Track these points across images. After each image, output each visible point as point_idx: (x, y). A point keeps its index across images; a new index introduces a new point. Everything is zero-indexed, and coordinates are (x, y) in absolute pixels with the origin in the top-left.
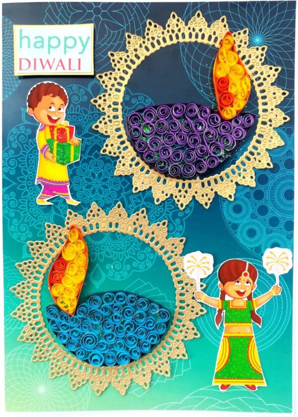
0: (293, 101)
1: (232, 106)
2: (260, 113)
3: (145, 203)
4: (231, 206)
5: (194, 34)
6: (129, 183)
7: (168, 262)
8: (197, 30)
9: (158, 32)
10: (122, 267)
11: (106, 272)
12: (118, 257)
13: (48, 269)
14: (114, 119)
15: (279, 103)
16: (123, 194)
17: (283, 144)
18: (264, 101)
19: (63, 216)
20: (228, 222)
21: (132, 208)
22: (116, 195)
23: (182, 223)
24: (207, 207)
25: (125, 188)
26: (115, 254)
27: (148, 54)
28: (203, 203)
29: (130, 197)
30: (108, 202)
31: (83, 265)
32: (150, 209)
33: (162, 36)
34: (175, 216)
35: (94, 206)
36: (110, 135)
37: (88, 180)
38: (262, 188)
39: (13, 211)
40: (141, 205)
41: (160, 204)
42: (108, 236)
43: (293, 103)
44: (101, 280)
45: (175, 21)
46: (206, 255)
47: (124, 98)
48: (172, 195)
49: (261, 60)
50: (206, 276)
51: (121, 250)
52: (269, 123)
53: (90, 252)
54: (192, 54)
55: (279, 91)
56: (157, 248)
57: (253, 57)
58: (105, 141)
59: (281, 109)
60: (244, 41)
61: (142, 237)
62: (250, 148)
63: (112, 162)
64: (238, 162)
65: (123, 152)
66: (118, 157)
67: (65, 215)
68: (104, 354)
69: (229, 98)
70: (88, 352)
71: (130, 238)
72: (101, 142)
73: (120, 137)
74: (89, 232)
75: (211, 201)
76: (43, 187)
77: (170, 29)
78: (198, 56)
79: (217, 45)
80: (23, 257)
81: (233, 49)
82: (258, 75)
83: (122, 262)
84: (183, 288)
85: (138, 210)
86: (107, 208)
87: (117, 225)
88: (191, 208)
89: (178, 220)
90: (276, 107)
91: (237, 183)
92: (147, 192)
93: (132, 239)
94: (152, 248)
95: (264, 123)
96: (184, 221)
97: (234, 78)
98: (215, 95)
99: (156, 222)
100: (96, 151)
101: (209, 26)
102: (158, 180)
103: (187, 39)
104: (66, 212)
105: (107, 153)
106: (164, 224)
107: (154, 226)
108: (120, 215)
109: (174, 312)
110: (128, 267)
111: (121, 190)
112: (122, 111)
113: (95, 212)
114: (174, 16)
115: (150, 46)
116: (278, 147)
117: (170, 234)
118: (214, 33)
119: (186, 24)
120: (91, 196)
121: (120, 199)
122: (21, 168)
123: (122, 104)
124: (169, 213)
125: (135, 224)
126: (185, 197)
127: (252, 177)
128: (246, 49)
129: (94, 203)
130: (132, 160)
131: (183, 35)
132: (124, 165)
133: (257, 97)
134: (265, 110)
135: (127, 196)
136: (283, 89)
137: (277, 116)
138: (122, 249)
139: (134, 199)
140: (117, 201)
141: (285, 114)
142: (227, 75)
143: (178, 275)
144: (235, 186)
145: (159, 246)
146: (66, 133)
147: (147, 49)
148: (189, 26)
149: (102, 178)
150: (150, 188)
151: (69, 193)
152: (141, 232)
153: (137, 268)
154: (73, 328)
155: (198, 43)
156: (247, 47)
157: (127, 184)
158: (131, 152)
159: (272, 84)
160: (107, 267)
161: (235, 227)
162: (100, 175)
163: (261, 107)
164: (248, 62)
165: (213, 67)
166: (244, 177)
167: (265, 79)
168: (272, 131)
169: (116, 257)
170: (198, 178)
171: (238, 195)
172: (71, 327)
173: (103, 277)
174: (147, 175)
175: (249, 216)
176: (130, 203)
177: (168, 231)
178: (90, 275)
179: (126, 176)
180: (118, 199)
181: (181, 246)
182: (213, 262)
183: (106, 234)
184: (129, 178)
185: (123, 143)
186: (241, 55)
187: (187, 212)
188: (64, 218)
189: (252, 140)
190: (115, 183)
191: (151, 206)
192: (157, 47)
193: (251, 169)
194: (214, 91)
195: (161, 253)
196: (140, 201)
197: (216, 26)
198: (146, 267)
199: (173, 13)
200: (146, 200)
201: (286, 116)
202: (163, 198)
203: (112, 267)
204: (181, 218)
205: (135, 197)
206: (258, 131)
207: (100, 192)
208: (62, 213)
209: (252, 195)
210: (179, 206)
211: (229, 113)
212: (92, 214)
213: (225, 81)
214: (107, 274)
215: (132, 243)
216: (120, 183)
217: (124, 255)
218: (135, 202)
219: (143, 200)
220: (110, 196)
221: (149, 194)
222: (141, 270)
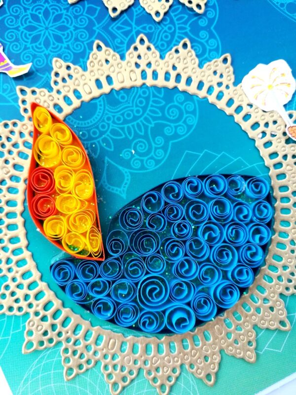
3: (138, 28)
6: (99, 8)
7: (221, 104)
10: (150, 145)
11: (127, 164)
12: (135, 131)
13: (24, 201)
16: (97, 28)
19: (13, 103)
20: (279, 5)
21: (122, 43)
22: (86, 34)
23: (212, 36)
25: (95, 18)
26: (128, 128)
29: (110, 28)
30: (79, 50)
32: (152, 33)
34: (196, 29)
35: (59, 65)
37: (31, 28)
40: (134, 32)
41: (164, 18)
42: (102, 103)
44: (125, 181)
46: (274, 64)
50: (290, 98)
51: (135, 118)
53: (85, 142)
56: (192, 89)
61: (161, 82)
67: (16, 99)
68: (189, 304)
70: (158, 313)
71: (140, 92)
74: (67, 109)
83: (146, 137)
84: (264, 133)
85: (132, 41)
86: (81, 60)
87: (109, 79)
88: (214, 7)
89: (203, 34)
92: (134, 9)
93: (144, 93)
94: (184, 92)
96: (214, 31)
99: (171, 50)
104: (16, 94)
106: (185, 45)
107: (170, 56)
108: (107, 61)
109: (269, 178)
110: (160, 140)
111: (91, 23)
113: (63, 72)
117: (203, 58)
120: (47, 52)
121: (95, 37)
124: (185, 28)
125: (137, 65)
129: (55, 59)
135: (106, 28)
138: (136, 114)
139: (119, 28)
140: (93, 42)
143: (247, 117)
145: (194, 84)
149: (51, 17)
151: (7, 61)
152: (155, 75)
153: (176, 136)
154: (114, 282)
157: (96, 9)
160: (124, 155)
161: (293, 7)
162: (46, 13)
169: (133, 132)
172: (109, 282)
173: (126, 175)
176: (114, 37)
177: (197, 56)
178: (102, 182)
180: (93, 39)
181: (227, 70)
182: (290, 70)
183: (97, 101)
187: (211, 15)
188: (15, 104)
190: (76, 17)
191: (150, 28)
195: (202, 93)
196: (128, 28)
198: (189, 127)
200: (138, 22)
202: (163, 7)
203: (133, 152)
204: (207, 28)
205: (119, 25)
207: (58, 39)
208: (10, 99)
210: (196, 9)
212: (59, 79)
214: (129, 167)
215: (147, 99)
216: (84, 14)
217: (143, 124)
218: (122, 33)
219: (133, 24)
220: (76, 39)
221: (139, 12)
222: (183, 135)
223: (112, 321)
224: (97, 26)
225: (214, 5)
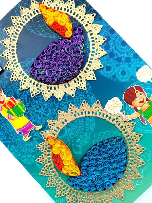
0: (90, 6)
1: (68, 30)
2: (81, 23)
3: (69, 101)
4: (105, 69)
5: (27, 17)
6: (55, 99)
7: (101, 116)
8: (27, 15)
9: (12, 29)
10: (84, 136)
11: (79, 144)
12: (78, 133)
13: (54, 164)
14: (26, 79)
15: (85, 12)
16: (56, 106)
17: (102, 26)
18: (79, 17)
19: (40, 137)
20: (109, 77)
21: (65, 108)
22: (54, 109)
23: (91, 96)
24: (96, 79)
25: (55, 103)
26: (76, 133)
27: (16, 42)
28: (92, 79)
29: (60, 104)
30: (54, 115)
31: (67, 150)
32: (73, 101)
33: (15, 30)
34: (86, 95)
35: (49, 121)
36: (29, 87)
37: (37, 113)
38: (110, 51)
39: (19, 153)
40: (68, 103)
41: (75, 96)
42: (66, 128)
43: (91, 7)
44: (80, 149)
45: (15, 20)
46: (113, 99)
47: (22, 67)
48: (77, 88)
49: (62, 2)
50: (121, 108)
51: (77, 129)
52: (89, 24)
53: (65, 142)
54: (33, 26)
55: (81, 7)
56: (91, 115)
57: (58, 4)
58: (29, 91)
59: (88, 13)
60: (49, 2)
61: (81, 116)
62: (91, 40)
63: (40, 97)
64: (91, 50)
65: (41, 89)
66: (41, 93)
67: (41, 136)
69: (63, 28)
70: (102, 184)
71: (76, 121)
72: (28, 93)
73: (34, 84)
74: (57, 134)
75: (95, 75)
76: (22, 132)
77: (16, 24)
78: (36, 25)
79: (40, 13)
80: (40, 168)
81: (47, 8)
82: (67, 9)
83: (82, 134)
84: (117, 122)
85: (68, 106)
86: (55, 117)
87: (65, 120)
89: (89, 96)
90: (85, 14)
91: (98, 58)
92: (65, 96)
93: (77, 121)
94: (89, 117)
95: (87, 25)
96: (91, 94)
97: (59, 19)
98: (57, 33)
99: (80, 105)
100: (30, 98)
101: (30, 9)
102: (66, 87)
103: (26, 22)
104: (40, 134)
105: (35, 95)
106: (84, 102)
107: (81, 107)
108: (63, 115)
109: (122, 135)
110: (86, 134)
111: (54, 105)
112: (26, 73)
113: (52, 123)
114: (13, 18)
115: (14, 38)
116: (101, 29)
117: (91, 104)
118: (34, 9)
119: (21, 16)
120: (45, 118)
121: (57, 109)
122: (7, 133)
123: (23, 70)
124: (82, 96)
125: (72, 113)
126: (82, 83)
127: (102, 50)
128: (53, 4)
129: (48, 120)
130: (47, 88)
131: (23, 21)
132: (46, 94)
133: (74, 18)
134: (83, 20)
135: (59, 105)
136: (82, 5)
137: (89, 18)
138: (77, 128)
139: (63, 103)
140: (57, 111)
141: (92, 14)
142: (54, 20)
143: (110, 118)
144: (99, 60)
145: (91, 113)
146: (12, 102)
147: (14, 40)
148: (22, 16)
149: (42, 107)
150: (65, 93)
151: (34, 126)
152: (78, 114)
153: (90, 131)
154: (86, 180)
155: (32, 19)
156: (52, 2)
157: (54, 100)
158: (44, 86)
159: (76, 7)
160: (77, 141)
161: (114, 76)
162: (40, 107)
163: (80, 20)
164: (58, 8)
165: (46, 23)
166: (99, 53)
167: (71, 8)
168: (93, 25)
169: (77, 134)
170: (80, 71)
171: (103, 63)
172: (85, 180)
173: (79, 147)
174: (59, 89)
175: (116, 67)
176: (62, 107)
177: (89, 104)
178: (73, 151)
179: (51, 97)
180: (56, 109)
181: (100, 105)
182: (119, 99)
183: (64, 128)
184: (53, 97)
185: (37, 85)
186: (53, 8)
187: (89, 89)
189: (88, 36)
190: (49, 105)
191: (72, 100)
192: (18, 36)
193: (99, 48)
194: (55, 32)
195: (94, 115)
196: (66, 102)
197: (33, 6)
198: (93, 127)
199: (11, 17)
200: (68, 100)
201: (93, 14)
202: (74, 92)
203: (79, 140)
204: (89, 94)
205: (62, 102)
206: (87, 31)
207: (46, 113)
208: (39, 136)
209: (109, 57)
210: (84, 89)
211: (69, 34)
212: (51, 125)
213: (55, 23)
214: (80, 145)
215: (78, 122)
216: (51, 103)
217: (80, 130)
218: (64, 104)
219: (67, 100)
220: (52, 112)
221: (67, 96)
222: (93, 130)
223: (89, 190)
224: (56, 105)
225: (89, 85)
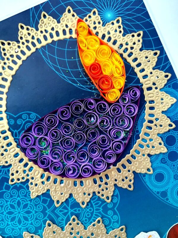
0: (166, 57)
1: (114, 88)
2: (142, 80)
3: (72, 211)
4: (153, 178)
5: (48, 35)
6: (49, 199)
8: (50, 31)
9: (14, 47)
14: (9, 146)
15: (154, 64)
16: (48, 211)
17: (175, 100)
18: (140, 68)
20: (156, 193)
21: (62, 220)
22: (42, 215)
23: (115, 213)
24: (132, 189)
25: (47, 206)
27: (13, 72)
28: (126, 186)
29: (56, 211)
30: (38, 225)
33: (19, 50)
34: (106, 209)
35: (26, 235)
36: (11, 163)
37: (10, 213)
38: (174, 148)
40: (69, 213)
41: (87, 205)
43: (167, 59)
45: (25, 31)
47: (9, 123)
48: (94, 193)
49: (120, 32)
52: (154, 87)
54: (54, 54)
55: (150, 53)
57: (112, 32)
58: (9, 171)
59: (159, 69)
60: (97, 22)
62: (147, 118)
63: (25, 187)
64: (141, 135)
65: (30, 173)
66: (28, 180)
69: (107, 81)
72: (6, 173)
73: (21, 161)
75: (132, 182)
77: (24, 40)
78: (61, 54)
79: (74, 36)
81: (90, 33)
82: (125, 47)
85: (68, 220)
86: (40, 231)
88: (117, 196)
89: (110, 212)
90: (154, 69)
91: (149, 155)
92: (70, 200)
95: (149, 89)
96: (116, 210)
97: (103, 60)
98: (92, 83)
99: (90, 224)
100: (5, 183)
101: (59, 22)
102: (75, 184)
103: (44, 43)
105: (15, 181)
106: (99, 222)
107: (90, 228)
108: (54, 232)
111: (45, 209)
112: (13, 137)
114: (22, 27)
115: (12, 65)
116: (172, 105)
117: (109, 227)
118: (67, 26)
119: (37, 29)
120: (20, 227)
121: (47, 217)
123: (9, 130)
124: (99, 210)
125: (71, 233)
126: (107, 189)
127: (160, 144)
128: (103, 28)
129: (24, 232)
130: (42, 177)
131: (38, 40)
132: (36, 185)
133: (133, 68)
134: (145, 77)
135: (53, 211)
136: (153, 50)
137: (158, 77)
139: (60, 211)
140: (46, 220)
141: (165, 72)
142: (96, 60)
144: (149, 159)
147: (10, 68)
148: (40, 29)
149: (22, 206)
150: (71, 195)
155: (56, 42)
156: (103, 25)
157: (47, 200)
158: (38, 171)
159: (141, 50)
161: (164, 194)
162: (19, 204)
163: (140, 75)
164: (110, 39)
165: (79, 58)
166: (153, 147)
167: (132, 48)
168: (160, 92)
170: (111, 166)
171: (155, 165)
174: (62, 185)
175: (172, 179)
176: (58, 216)
177: (105, 227)
179: (43, 194)
180: (46, 218)
181: (123, 234)
184: (47, 195)
185: (26, 165)
186: (100, 36)
187: (115, 201)
189: (145, 110)
190: (36, 205)
191: (79, 210)
192: (20, 62)
193: (156, 136)
194: (90, 80)
196: (66, 211)
197: (66, 19)
199: (20, 24)
200: (71, 208)
201: (167, 74)
202: (87, 199)
204: (112, 209)
205: (61, 209)
206: (147, 99)
207: (26, 219)
209: (167, 159)
210: (106, 200)
211: (113, 95)
213: (96, 67)
216: (41, 203)
218: (62, 214)
219: (69, 208)
220: (36, 219)
221: (72, 201)
224: (48, 210)
225: (117, 194)
